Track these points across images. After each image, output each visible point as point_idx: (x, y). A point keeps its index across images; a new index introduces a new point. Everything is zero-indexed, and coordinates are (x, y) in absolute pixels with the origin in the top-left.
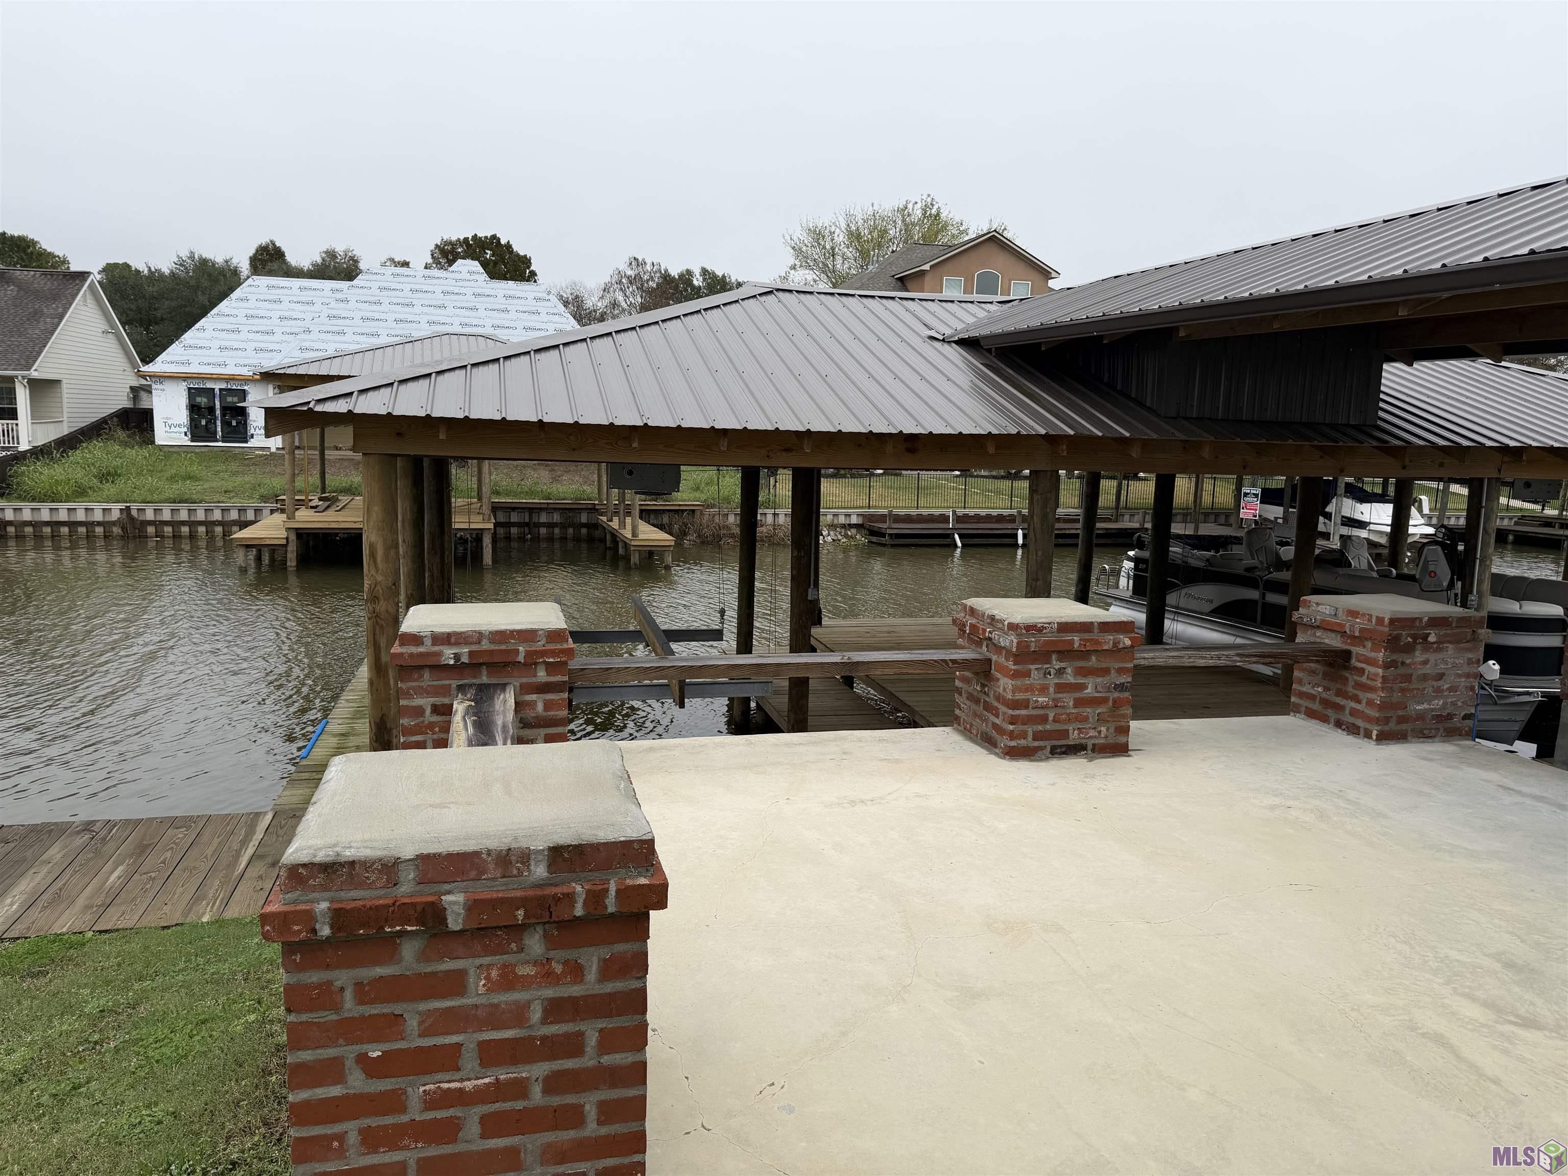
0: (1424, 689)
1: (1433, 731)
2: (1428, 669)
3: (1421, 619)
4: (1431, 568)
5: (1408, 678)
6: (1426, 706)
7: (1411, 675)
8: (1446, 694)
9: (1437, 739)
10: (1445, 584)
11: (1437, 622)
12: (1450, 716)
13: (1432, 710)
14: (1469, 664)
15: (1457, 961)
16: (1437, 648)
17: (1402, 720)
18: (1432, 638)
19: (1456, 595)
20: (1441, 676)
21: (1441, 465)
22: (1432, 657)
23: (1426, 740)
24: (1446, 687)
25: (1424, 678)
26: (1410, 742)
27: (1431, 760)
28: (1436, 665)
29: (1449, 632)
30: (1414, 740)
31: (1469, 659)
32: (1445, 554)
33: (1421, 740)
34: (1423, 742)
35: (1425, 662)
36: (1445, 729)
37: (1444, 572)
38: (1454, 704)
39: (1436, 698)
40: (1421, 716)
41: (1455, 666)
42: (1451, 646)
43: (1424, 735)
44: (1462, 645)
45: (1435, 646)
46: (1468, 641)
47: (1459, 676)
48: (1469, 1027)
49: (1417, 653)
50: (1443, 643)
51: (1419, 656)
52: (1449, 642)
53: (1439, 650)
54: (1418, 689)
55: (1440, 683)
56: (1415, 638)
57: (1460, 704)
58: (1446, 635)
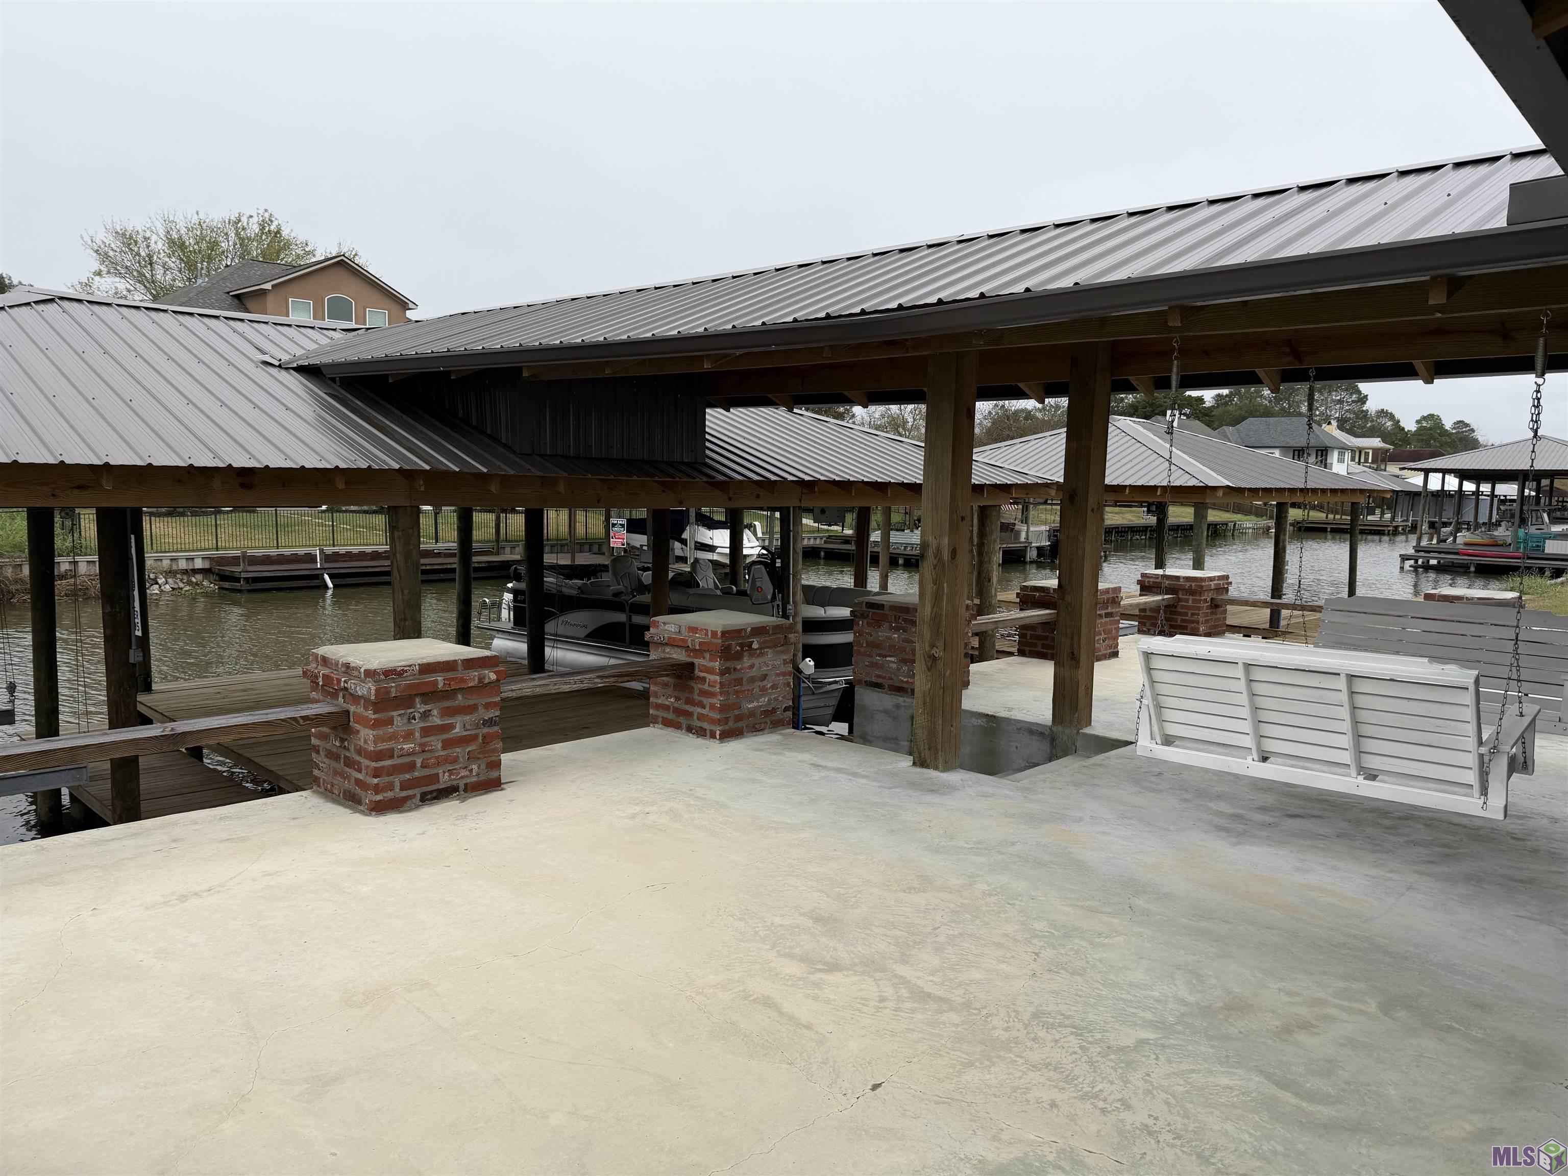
0: (753, 689)
1: (763, 725)
2: (754, 672)
3: (745, 630)
4: (758, 584)
5: (739, 681)
6: (755, 704)
7: (742, 679)
8: (770, 691)
9: (766, 731)
10: (769, 597)
11: (758, 631)
12: (774, 710)
13: (760, 706)
14: (784, 664)
15: (781, 926)
16: (761, 653)
17: (738, 718)
18: (755, 646)
19: (778, 605)
20: (764, 677)
21: (758, 497)
22: (757, 661)
23: (758, 733)
24: (769, 686)
25: (752, 680)
26: (746, 737)
27: (762, 750)
28: (760, 667)
29: (767, 638)
30: (748, 735)
31: (784, 660)
32: (768, 572)
33: (754, 733)
34: (756, 735)
35: (752, 667)
36: (771, 722)
37: (767, 586)
38: (776, 699)
39: (763, 696)
40: (752, 713)
41: (774, 667)
42: (770, 651)
43: (756, 729)
44: (778, 649)
45: (758, 651)
46: (782, 645)
47: (778, 675)
48: (790, 983)
49: (745, 659)
50: (764, 648)
51: (747, 661)
52: (769, 647)
53: (762, 655)
54: (748, 690)
55: (765, 683)
56: (742, 645)
57: (780, 699)
58: (765, 642)
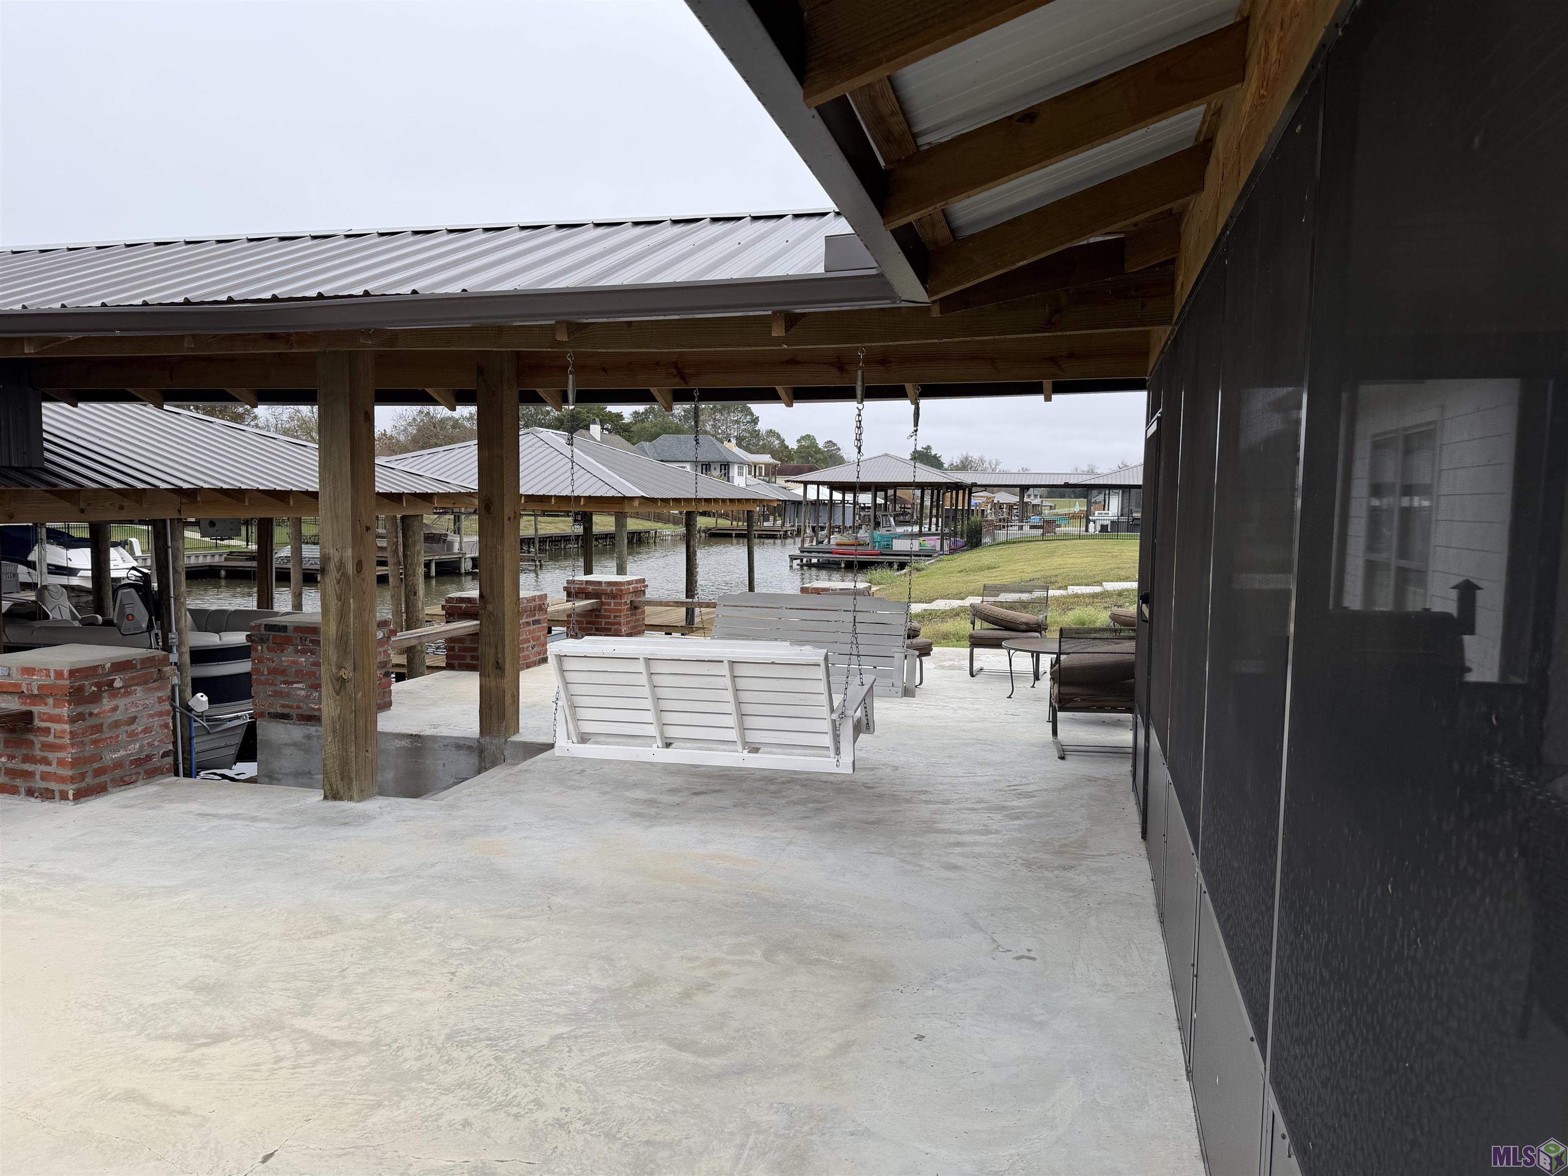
0: (118, 736)
1: (134, 776)
2: (118, 716)
3: (103, 667)
4: (128, 611)
5: (98, 728)
6: (122, 753)
7: (102, 725)
8: (140, 736)
9: (139, 783)
10: (144, 625)
11: (120, 666)
12: (149, 758)
13: (130, 755)
14: (160, 703)
16: (125, 693)
17: (98, 772)
18: (118, 684)
19: (157, 635)
20: (133, 720)
21: (121, 508)
22: (121, 702)
23: (127, 787)
24: (140, 729)
25: (116, 724)
26: (112, 793)
27: (133, 806)
28: (127, 710)
29: (134, 674)
30: (114, 790)
31: (159, 698)
32: (140, 596)
33: (123, 788)
34: (125, 790)
35: (115, 709)
36: (146, 772)
37: (141, 614)
38: (150, 744)
39: (129, 743)
40: (118, 764)
41: (146, 707)
42: (139, 688)
43: (124, 782)
44: (151, 685)
45: (123, 690)
46: (155, 681)
47: (152, 716)
49: (105, 701)
50: (131, 686)
51: (107, 703)
52: (136, 685)
53: (128, 694)
54: (111, 737)
55: (133, 727)
56: (99, 685)
57: (156, 743)
58: (133, 678)
